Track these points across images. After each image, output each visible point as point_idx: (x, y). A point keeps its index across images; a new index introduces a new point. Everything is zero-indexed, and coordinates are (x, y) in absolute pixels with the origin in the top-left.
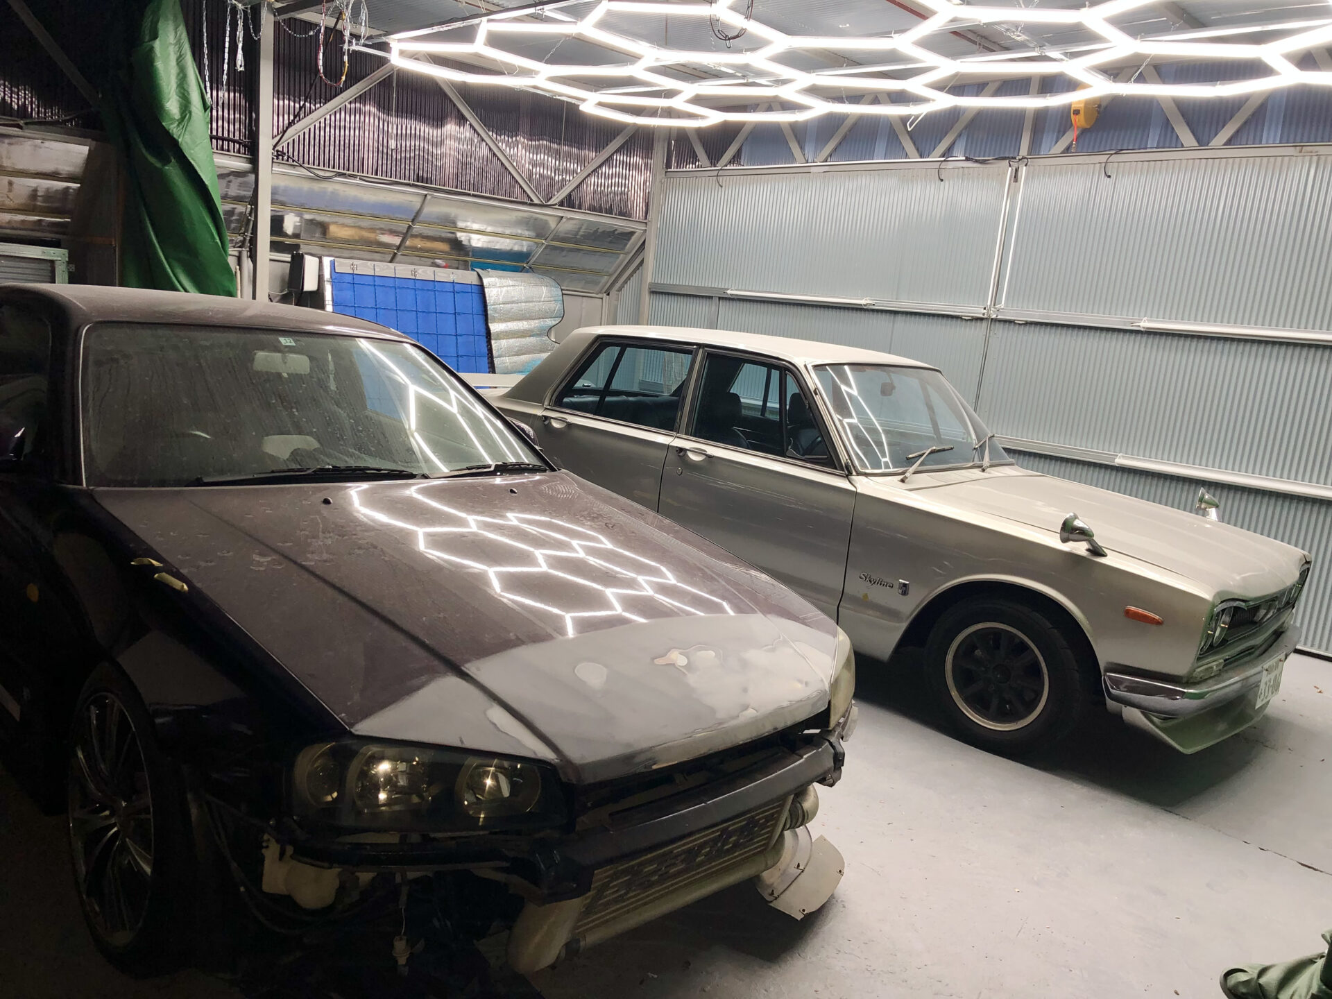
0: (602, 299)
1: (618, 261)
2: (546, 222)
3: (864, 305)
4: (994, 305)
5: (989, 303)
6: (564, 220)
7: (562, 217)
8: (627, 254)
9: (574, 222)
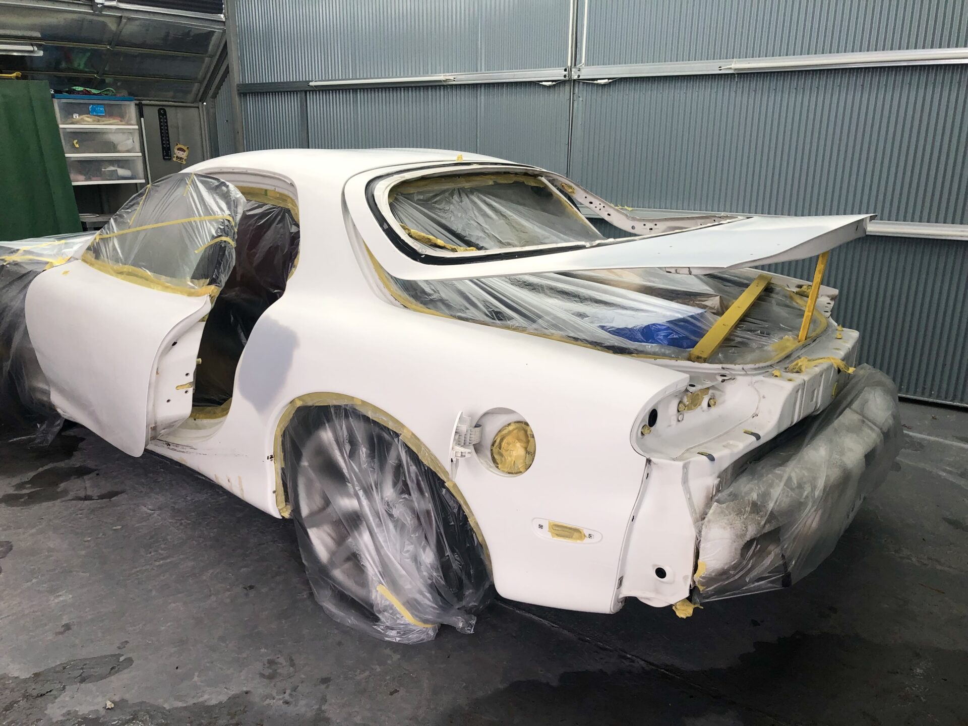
0: (198, 107)
1: (204, 66)
2: (104, 25)
3: (444, 81)
4: (575, 65)
5: (569, 64)
6: (124, 21)
7: (121, 17)
8: (212, 57)
9: (137, 22)
